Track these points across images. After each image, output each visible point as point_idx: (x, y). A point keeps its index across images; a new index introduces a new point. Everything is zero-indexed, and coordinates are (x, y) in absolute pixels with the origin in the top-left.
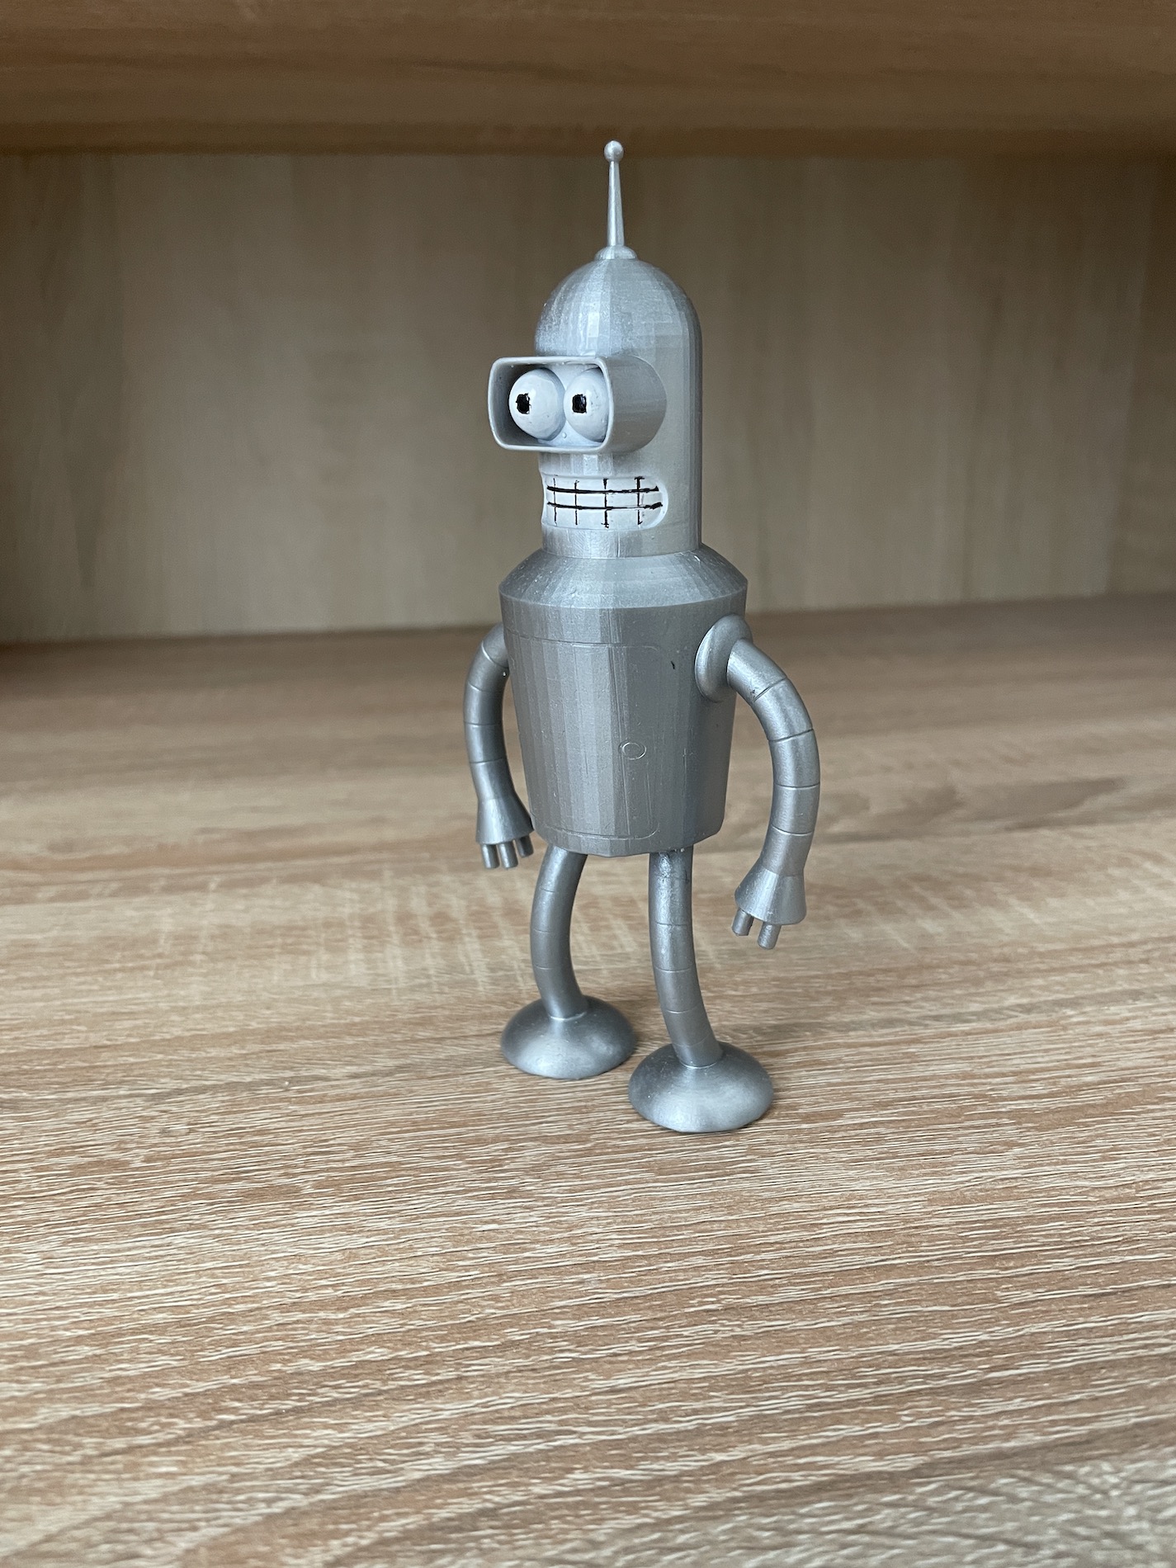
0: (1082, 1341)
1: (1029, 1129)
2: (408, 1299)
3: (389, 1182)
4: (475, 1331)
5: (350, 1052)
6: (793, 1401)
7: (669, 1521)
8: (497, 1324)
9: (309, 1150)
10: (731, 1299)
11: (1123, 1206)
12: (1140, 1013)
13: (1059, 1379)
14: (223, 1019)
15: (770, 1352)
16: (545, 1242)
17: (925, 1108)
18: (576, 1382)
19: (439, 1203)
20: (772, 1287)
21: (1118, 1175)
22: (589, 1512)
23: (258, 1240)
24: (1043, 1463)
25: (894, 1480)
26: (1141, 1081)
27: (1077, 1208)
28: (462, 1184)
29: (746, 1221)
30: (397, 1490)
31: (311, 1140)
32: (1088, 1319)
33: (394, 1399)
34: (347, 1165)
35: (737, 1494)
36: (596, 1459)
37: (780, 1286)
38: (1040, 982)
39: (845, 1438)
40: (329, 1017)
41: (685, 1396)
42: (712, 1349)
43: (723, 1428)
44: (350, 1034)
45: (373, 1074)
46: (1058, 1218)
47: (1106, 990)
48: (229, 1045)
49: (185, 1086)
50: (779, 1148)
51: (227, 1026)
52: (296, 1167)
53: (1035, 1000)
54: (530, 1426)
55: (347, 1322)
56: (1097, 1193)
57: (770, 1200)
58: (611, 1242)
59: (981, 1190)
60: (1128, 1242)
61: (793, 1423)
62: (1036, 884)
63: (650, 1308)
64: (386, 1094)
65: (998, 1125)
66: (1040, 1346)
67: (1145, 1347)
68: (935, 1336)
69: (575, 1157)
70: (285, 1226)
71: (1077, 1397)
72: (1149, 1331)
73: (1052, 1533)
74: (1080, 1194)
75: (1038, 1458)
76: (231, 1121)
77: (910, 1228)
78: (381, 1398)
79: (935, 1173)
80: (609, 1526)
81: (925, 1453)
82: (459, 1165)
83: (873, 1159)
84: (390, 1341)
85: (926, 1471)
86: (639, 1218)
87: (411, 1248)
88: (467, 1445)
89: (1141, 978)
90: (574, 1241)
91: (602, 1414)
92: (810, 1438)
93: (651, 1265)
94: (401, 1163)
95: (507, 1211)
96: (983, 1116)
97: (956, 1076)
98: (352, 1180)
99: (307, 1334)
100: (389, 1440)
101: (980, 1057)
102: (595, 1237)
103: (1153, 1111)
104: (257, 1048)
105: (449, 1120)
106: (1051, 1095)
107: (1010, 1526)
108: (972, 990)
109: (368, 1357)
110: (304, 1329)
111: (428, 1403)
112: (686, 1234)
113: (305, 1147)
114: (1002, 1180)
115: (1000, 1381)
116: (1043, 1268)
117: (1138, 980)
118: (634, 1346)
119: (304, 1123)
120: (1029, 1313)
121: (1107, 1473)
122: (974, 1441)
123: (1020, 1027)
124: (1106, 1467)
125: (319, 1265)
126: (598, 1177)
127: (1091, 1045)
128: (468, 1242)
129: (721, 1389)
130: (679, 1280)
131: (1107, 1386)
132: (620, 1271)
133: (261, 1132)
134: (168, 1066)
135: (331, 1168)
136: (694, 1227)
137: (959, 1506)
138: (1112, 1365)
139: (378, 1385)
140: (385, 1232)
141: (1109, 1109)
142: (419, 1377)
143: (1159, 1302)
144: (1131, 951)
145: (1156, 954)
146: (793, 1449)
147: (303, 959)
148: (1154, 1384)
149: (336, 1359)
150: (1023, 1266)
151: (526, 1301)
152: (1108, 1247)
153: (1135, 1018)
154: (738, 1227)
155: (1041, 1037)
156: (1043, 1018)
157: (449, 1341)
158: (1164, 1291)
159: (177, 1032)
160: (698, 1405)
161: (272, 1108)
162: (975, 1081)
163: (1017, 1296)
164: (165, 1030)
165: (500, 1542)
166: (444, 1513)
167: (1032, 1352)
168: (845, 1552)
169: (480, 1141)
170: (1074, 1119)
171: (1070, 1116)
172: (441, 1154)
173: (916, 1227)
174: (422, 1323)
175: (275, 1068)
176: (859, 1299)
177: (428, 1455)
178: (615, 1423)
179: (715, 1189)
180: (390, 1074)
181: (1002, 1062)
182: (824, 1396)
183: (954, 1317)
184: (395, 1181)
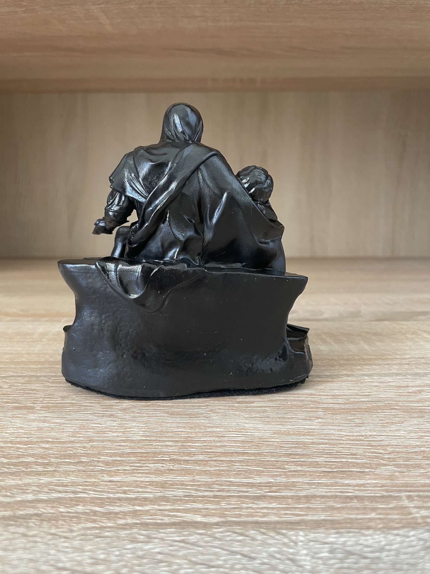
0: (314, 487)
1: (329, 414)
2: (52, 444)
3: (68, 408)
4: (70, 456)
6: (180, 493)
7: (105, 527)
8: (80, 455)
9: (46, 397)
10: (174, 457)
11: (356, 442)
12: (396, 380)
13: (296, 499)
14: (42, 357)
15: (180, 475)
16: (113, 432)
17: (289, 403)
18: (97, 477)
20: (193, 454)
22: (76, 520)
23: (10, 421)
24: (274, 528)
25: (205, 525)
26: (386, 402)
27: (335, 441)
28: (94, 411)
29: (195, 433)
30: (9, 503)
31: (48, 394)
32: (320, 479)
33: (26, 474)
35: (138, 522)
36: (91, 503)
37: (197, 454)
38: (359, 368)
39: (194, 508)
41: (137, 486)
42: (157, 472)
43: (146, 499)
46: (326, 444)
47: (386, 372)
48: (38, 365)
49: (16, 375)
50: (222, 411)
52: (38, 401)
53: (354, 373)
54: (72, 489)
55: (25, 449)
56: (347, 437)
57: (209, 427)
59: (297, 432)
60: (352, 455)
61: (176, 500)
62: (373, 337)
65: (316, 411)
66: (295, 486)
67: (341, 492)
68: (251, 478)
69: (141, 407)
70: (23, 418)
71: (301, 506)
72: (346, 486)
73: (265, 555)
74: (340, 437)
75: (272, 526)
76: (24, 386)
77: (261, 441)
78: (22, 473)
79: (281, 424)
80: (80, 526)
81: (224, 517)
83: (258, 418)
84: (37, 456)
85: (221, 524)
86: (154, 428)
87: (63, 429)
88: (44, 492)
89: (403, 369)
90: (125, 433)
91: (102, 488)
92: (179, 506)
93: (150, 443)
94: (76, 403)
96: (312, 408)
97: (308, 395)
99: (9, 451)
100: (17, 487)
101: (320, 389)
102: (134, 432)
104: (47, 366)
106: (345, 403)
107: (246, 549)
108: (329, 368)
109: (26, 460)
110: (9, 449)
111: (38, 477)
112: (170, 434)
113: (45, 396)
114: (308, 429)
115: (270, 496)
117: (401, 370)
118: (128, 468)
119: (50, 389)
120: (296, 475)
121: (301, 536)
122: (247, 516)
123: (342, 381)
124: (301, 533)
125: (27, 431)
126: (146, 414)
128: (86, 429)
129: (154, 485)
130: (158, 449)
131: (316, 504)
133: (33, 390)
134: (14, 369)
135: (50, 403)
136: (174, 433)
137: (228, 538)
138: (323, 497)
139: (24, 469)
140: (57, 423)
141: (368, 410)
142: (40, 469)
143: (355, 477)
144: (403, 361)
145: (414, 362)
146: (170, 509)
148: (339, 506)
149: (15, 459)
150: (302, 458)
151: (95, 449)
152: (342, 456)
153: (394, 382)
154: (191, 434)
155: (350, 385)
156: (355, 379)
157: (59, 459)
158: (360, 473)
159: (23, 359)
160: (140, 490)
161: (41, 383)
162: (315, 396)
163: (293, 468)
164: (20, 359)
165: (36, 525)
166: (21, 513)
167: (290, 488)
168: (170, 548)
170: (350, 412)
171: (348, 411)
172: (93, 402)
173: (263, 441)
174: (52, 452)
175: (50, 372)
177: (28, 493)
178: (104, 492)
179: (189, 421)
181: (329, 392)
182: (193, 493)
183: (263, 472)
184: (71, 408)
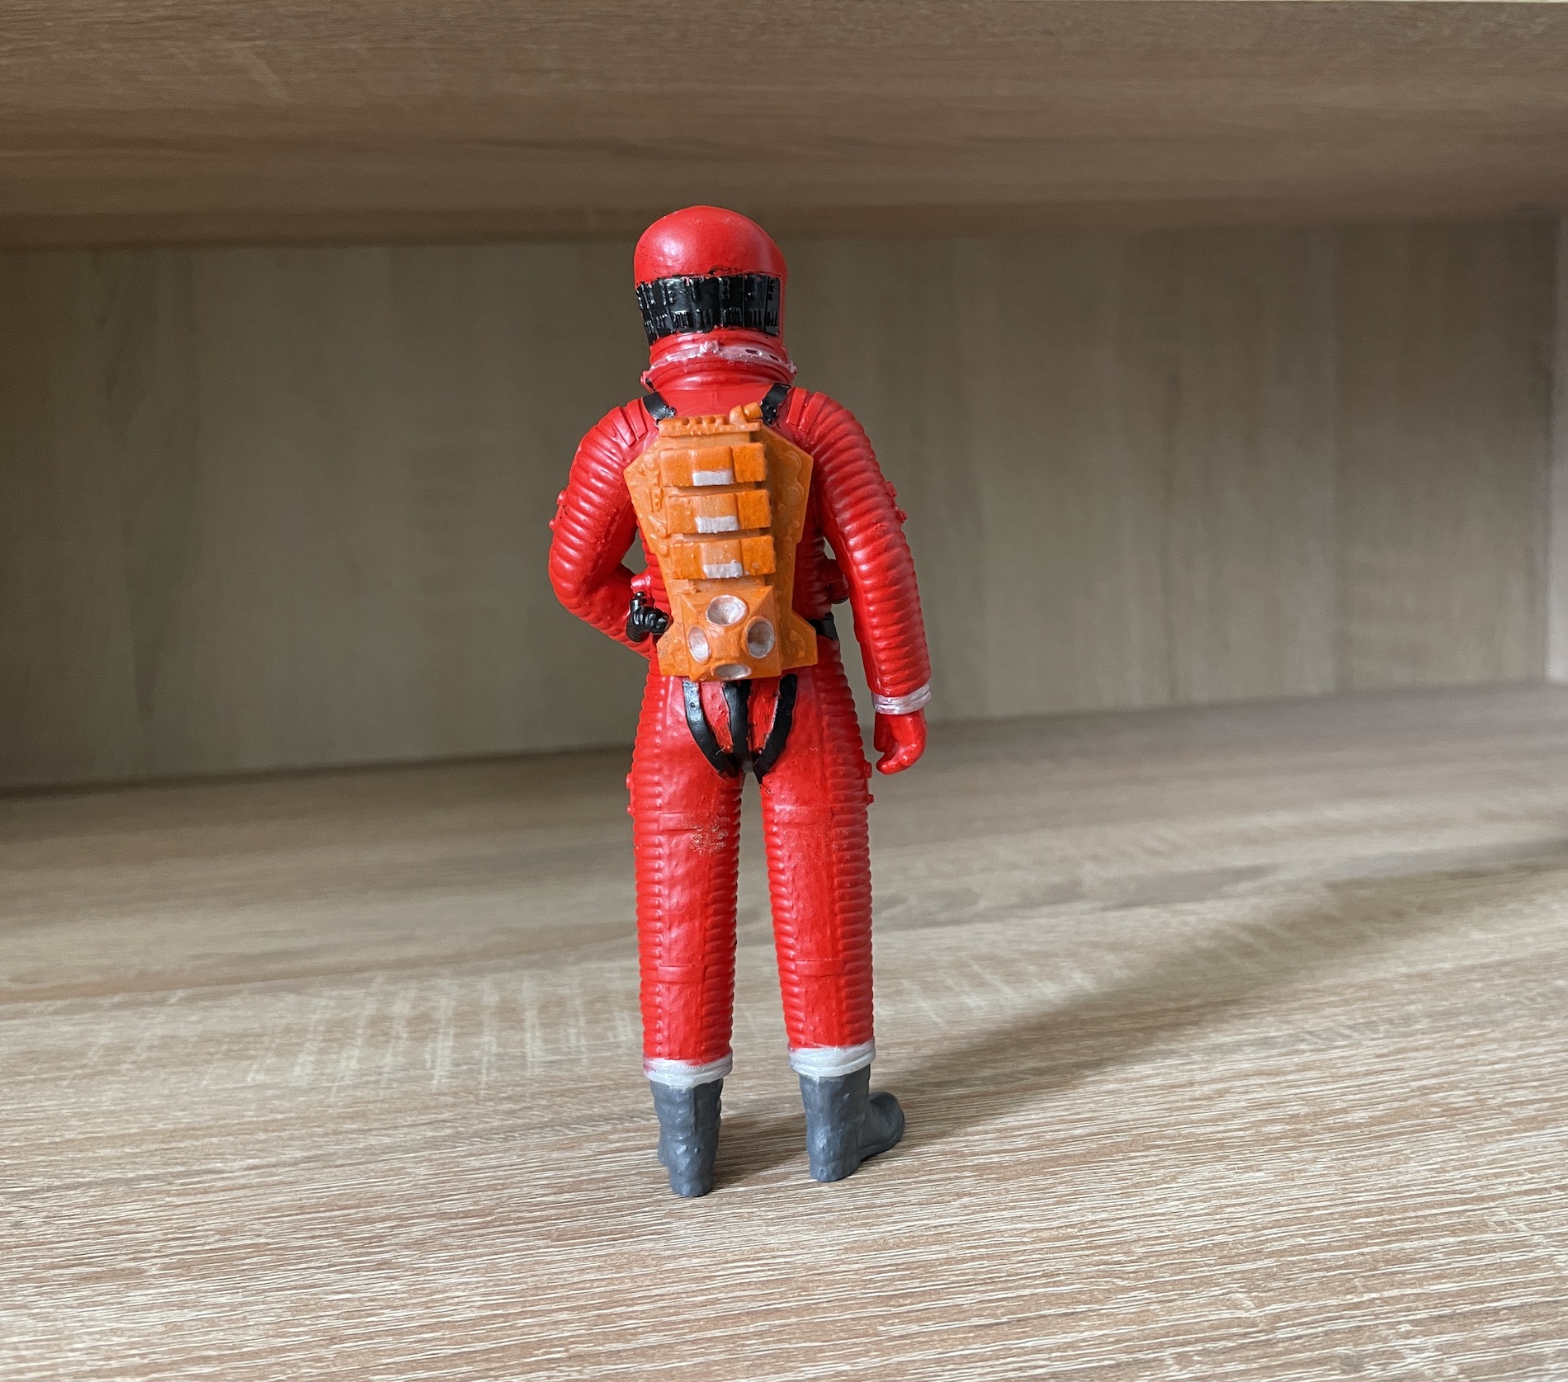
5: (258, 1146)
19: (294, 1278)
21: (1066, 1217)
34: (207, 1247)
40: (250, 1115)
44: (266, 1131)
45: (274, 1166)
51: (129, 1128)
58: (472, 1304)
63: (486, 1360)
64: (282, 1183)
82: (333, 1243)
95: (367, 1282)
98: (205, 1261)
103: (1135, 1158)
105: (340, 1203)
116: (942, 1303)
127: (1095, 1102)
132: (470, 1329)
147: (245, 1063)
169: (367, 1221)
176: (722, 1342)
180: (296, 1164)
